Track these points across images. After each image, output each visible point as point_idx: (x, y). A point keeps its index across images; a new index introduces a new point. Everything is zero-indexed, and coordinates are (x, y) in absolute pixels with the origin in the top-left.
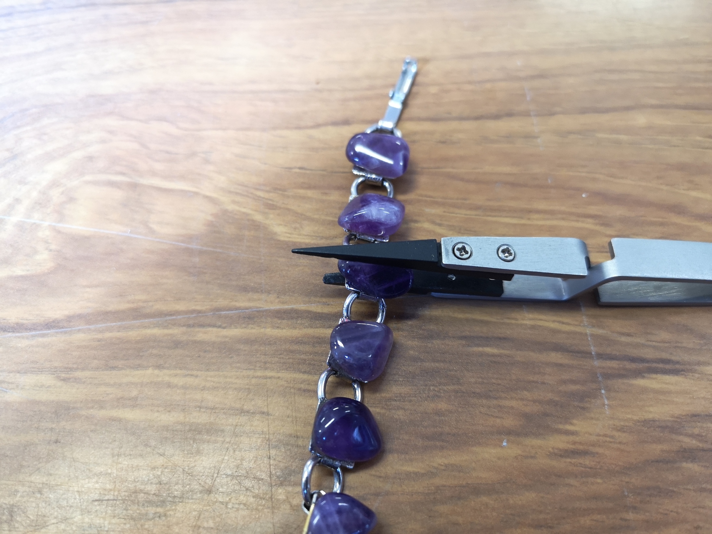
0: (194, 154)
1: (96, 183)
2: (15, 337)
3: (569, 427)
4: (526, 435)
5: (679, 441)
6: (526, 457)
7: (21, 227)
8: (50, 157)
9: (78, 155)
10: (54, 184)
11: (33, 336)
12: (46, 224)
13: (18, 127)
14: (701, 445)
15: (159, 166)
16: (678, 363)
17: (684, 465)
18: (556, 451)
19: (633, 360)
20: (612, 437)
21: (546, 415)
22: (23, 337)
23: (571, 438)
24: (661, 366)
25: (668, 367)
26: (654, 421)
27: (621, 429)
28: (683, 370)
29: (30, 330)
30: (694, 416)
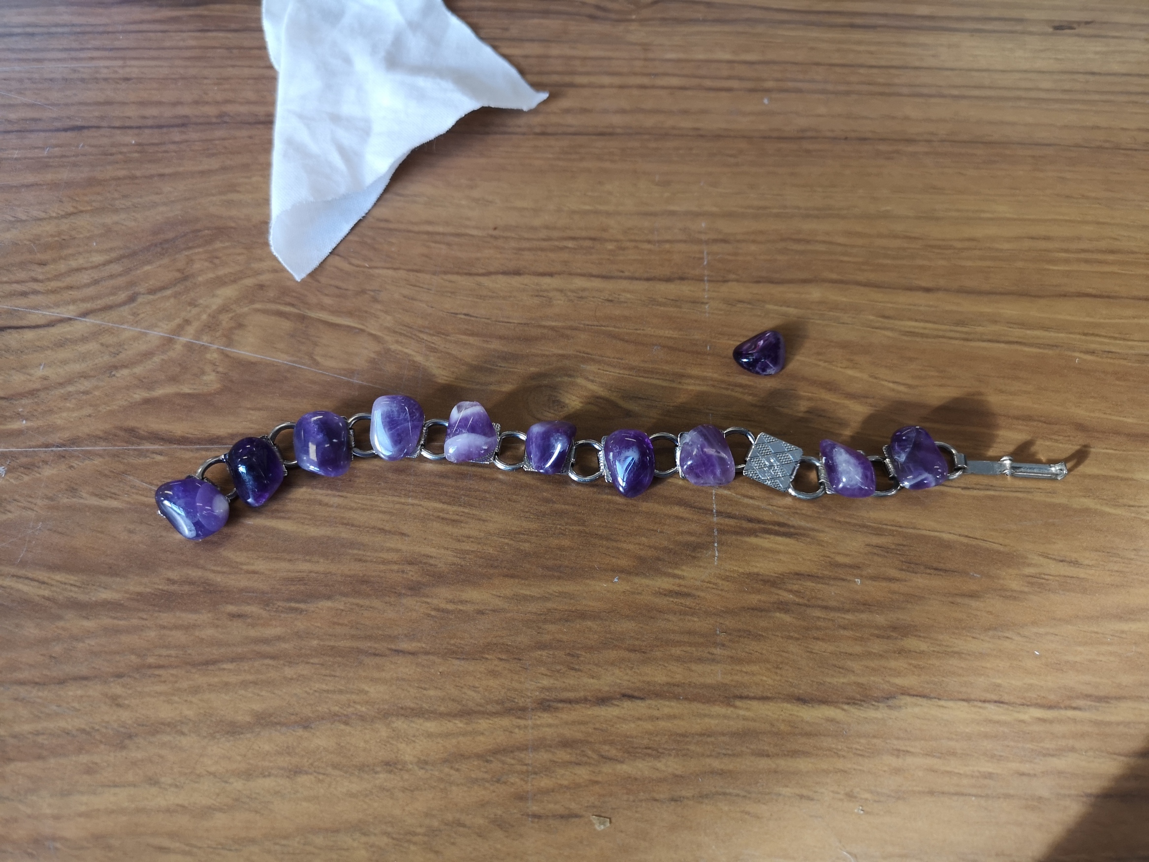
0: (363, 292)
1: (265, 312)
2: (181, 449)
3: (677, 572)
4: (637, 575)
5: (778, 594)
6: (633, 593)
7: (189, 347)
8: (221, 282)
9: (249, 282)
10: (224, 309)
11: (197, 449)
12: (215, 347)
13: (190, 248)
14: (797, 600)
15: (327, 301)
16: (793, 527)
17: (778, 615)
18: (661, 591)
19: (750, 520)
20: (715, 584)
21: (658, 559)
22: (188, 450)
23: (677, 581)
24: (777, 528)
25: (782, 529)
26: (758, 574)
27: (726, 579)
28: (796, 534)
29: (195, 443)
30: (797, 574)
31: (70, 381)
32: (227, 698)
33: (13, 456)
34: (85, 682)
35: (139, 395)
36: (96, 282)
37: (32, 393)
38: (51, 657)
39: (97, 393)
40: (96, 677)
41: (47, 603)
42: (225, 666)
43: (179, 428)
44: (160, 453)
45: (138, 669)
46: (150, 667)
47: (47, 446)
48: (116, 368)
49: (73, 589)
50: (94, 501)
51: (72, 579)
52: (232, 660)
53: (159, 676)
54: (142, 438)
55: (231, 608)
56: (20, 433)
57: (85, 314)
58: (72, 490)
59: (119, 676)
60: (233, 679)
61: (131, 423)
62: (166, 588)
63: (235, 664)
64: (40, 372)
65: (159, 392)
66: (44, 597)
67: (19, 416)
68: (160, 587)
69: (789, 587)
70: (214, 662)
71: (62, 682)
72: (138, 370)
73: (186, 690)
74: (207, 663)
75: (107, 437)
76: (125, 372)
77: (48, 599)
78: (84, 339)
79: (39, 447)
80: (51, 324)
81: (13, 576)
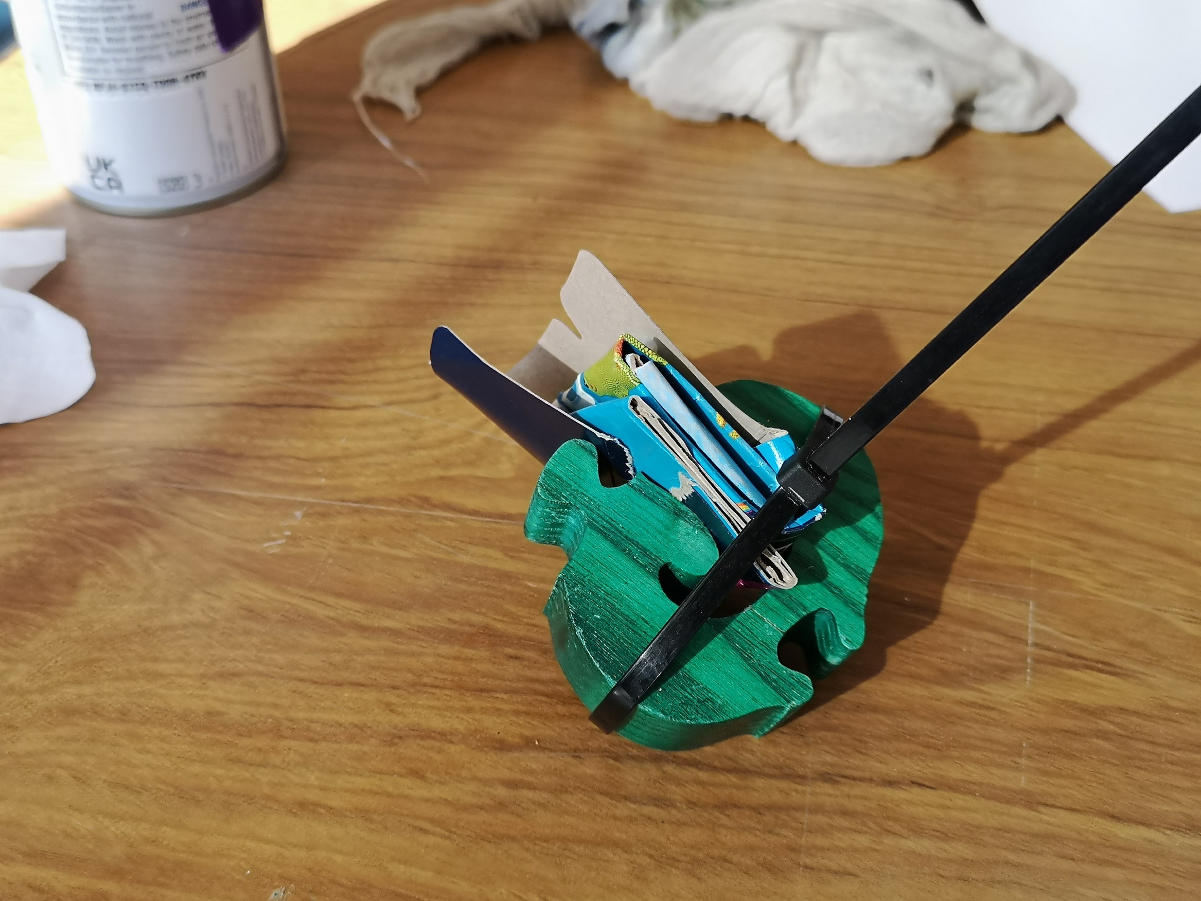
31: (369, 453)
32: (498, 721)
33: (311, 505)
34: (361, 688)
35: (435, 472)
36: (400, 380)
37: (333, 459)
38: (330, 664)
39: (395, 466)
40: (372, 685)
41: (331, 622)
42: (498, 695)
43: (472, 502)
44: (451, 520)
45: (413, 685)
46: (425, 685)
47: (343, 501)
48: (415, 448)
49: (357, 614)
50: (385, 549)
51: (357, 606)
52: (506, 692)
53: (434, 694)
54: (435, 506)
55: (510, 651)
56: (318, 488)
57: (389, 404)
58: (364, 538)
59: (394, 688)
60: (506, 707)
61: (426, 493)
62: (446, 626)
63: (508, 695)
64: (343, 443)
65: (454, 472)
66: (328, 617)
67: (318, 475)
68: (442, 625)
69: (1111, 719)
70: (488, 691)
71: (339, 685)
72: (437, 453)
73: (458, 709)
74: (482, 690)
75: (401, 501)
76: (423, 453)
77: (333, 619)
78: (386, 423)
79: (336, 500)
80: (355, 408)
81: (302, 596)
